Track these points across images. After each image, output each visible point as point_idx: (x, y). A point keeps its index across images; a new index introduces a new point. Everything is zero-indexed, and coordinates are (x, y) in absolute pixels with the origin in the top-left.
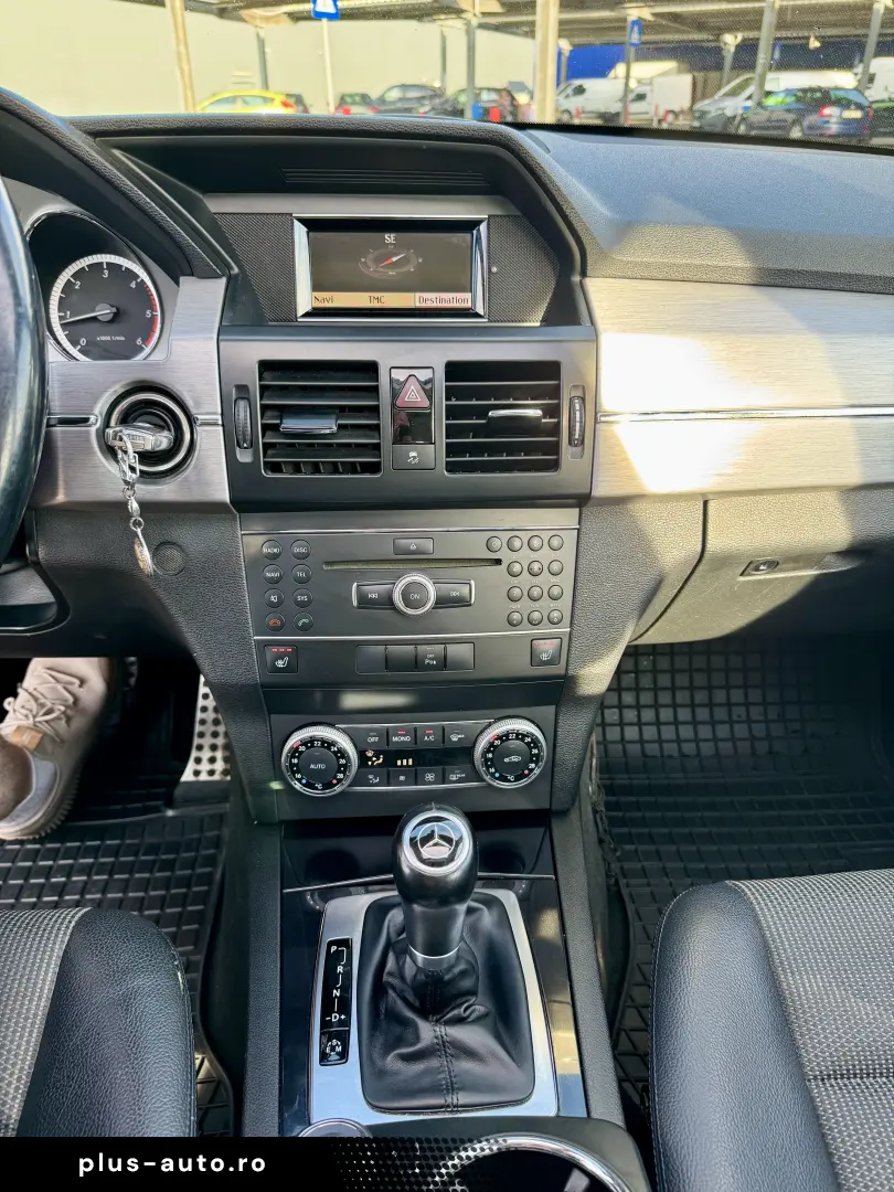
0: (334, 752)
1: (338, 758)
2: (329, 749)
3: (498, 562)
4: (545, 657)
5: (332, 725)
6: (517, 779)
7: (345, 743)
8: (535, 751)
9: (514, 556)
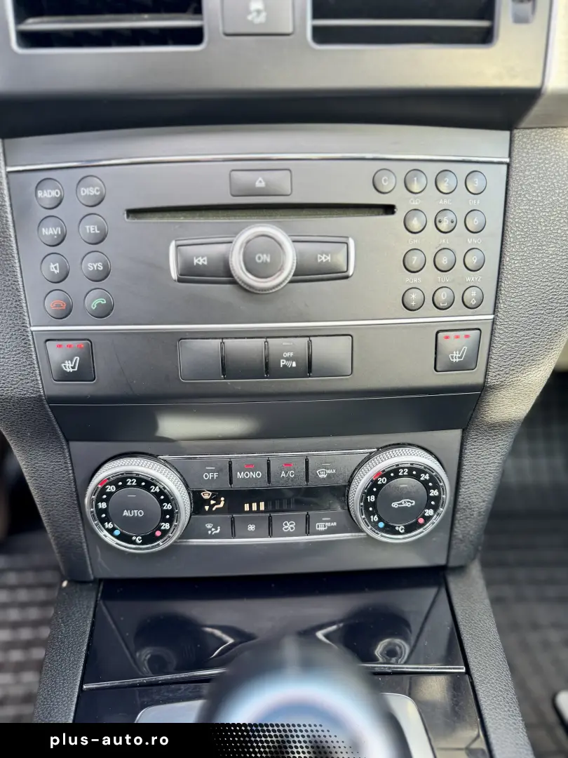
0: (155, 494)
1: (161, 502)
2: (149, 490)
3: (389, 209)
4: (456, 357)
5: (152, 456)
6: (409, 529)
7: (170, 481)
8: (434, 493)
9: (415, 202)
